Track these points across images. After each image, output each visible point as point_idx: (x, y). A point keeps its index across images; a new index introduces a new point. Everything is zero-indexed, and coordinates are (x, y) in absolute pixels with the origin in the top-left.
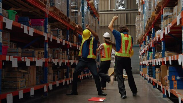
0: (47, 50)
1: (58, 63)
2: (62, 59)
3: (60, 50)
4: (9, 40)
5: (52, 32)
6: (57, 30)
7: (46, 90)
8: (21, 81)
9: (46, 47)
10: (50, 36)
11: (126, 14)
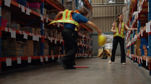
0: (43, 28)
1: (54, 41)
2: (57, 38)
3: (56, 31)
4: (10, 18)
5: (47, 15)
6: (53, 15)
7: (42, 60)
8: (20, 50)
9: (42, 26)
10: (46, 18)
11: (115, 7)
